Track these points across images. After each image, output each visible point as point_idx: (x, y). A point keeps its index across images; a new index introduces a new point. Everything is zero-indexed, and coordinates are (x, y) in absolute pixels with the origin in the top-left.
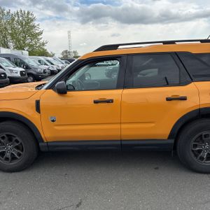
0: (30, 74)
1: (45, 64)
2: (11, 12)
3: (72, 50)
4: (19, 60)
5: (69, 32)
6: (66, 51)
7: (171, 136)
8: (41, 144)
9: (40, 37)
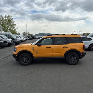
0: (14, 42)
1: (19, 38)
2: (3, 16)
3: (27, 32)
4: (9, 36)
5: (26, 24)
6: (25, 32)
7: (64, 56)
8: (33, 58)
9: (15, 26)
